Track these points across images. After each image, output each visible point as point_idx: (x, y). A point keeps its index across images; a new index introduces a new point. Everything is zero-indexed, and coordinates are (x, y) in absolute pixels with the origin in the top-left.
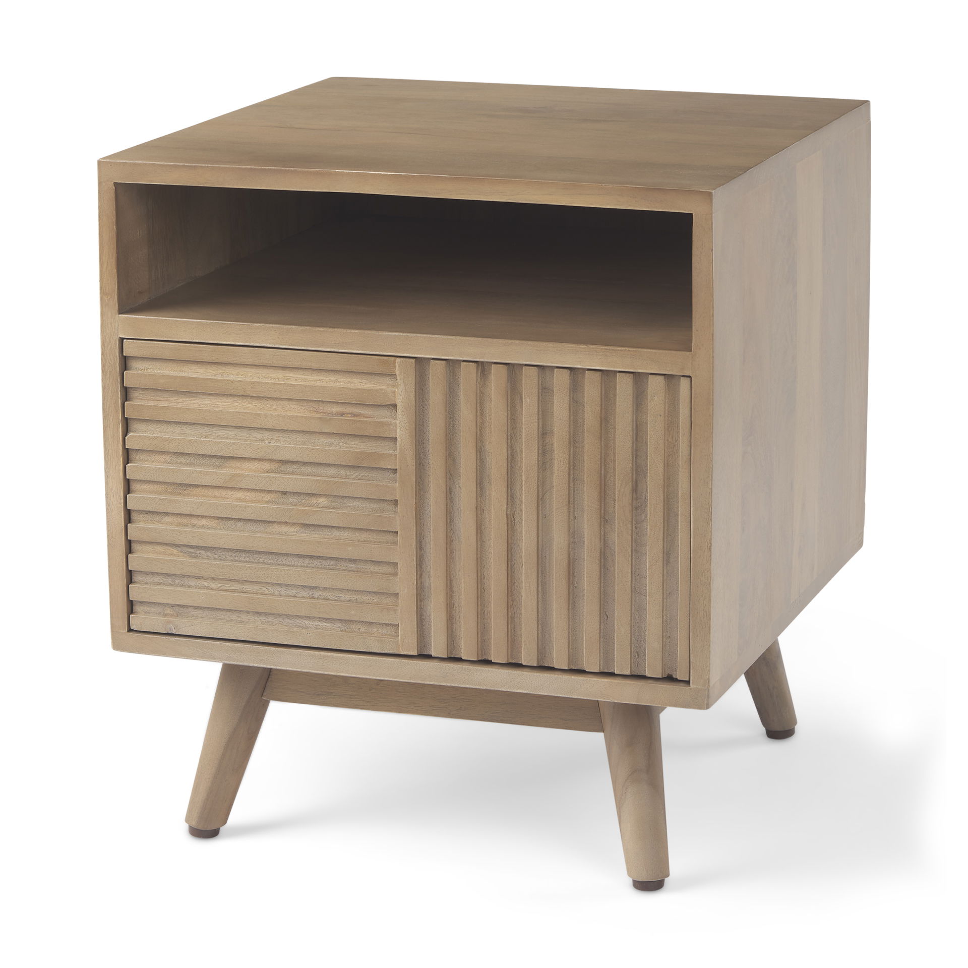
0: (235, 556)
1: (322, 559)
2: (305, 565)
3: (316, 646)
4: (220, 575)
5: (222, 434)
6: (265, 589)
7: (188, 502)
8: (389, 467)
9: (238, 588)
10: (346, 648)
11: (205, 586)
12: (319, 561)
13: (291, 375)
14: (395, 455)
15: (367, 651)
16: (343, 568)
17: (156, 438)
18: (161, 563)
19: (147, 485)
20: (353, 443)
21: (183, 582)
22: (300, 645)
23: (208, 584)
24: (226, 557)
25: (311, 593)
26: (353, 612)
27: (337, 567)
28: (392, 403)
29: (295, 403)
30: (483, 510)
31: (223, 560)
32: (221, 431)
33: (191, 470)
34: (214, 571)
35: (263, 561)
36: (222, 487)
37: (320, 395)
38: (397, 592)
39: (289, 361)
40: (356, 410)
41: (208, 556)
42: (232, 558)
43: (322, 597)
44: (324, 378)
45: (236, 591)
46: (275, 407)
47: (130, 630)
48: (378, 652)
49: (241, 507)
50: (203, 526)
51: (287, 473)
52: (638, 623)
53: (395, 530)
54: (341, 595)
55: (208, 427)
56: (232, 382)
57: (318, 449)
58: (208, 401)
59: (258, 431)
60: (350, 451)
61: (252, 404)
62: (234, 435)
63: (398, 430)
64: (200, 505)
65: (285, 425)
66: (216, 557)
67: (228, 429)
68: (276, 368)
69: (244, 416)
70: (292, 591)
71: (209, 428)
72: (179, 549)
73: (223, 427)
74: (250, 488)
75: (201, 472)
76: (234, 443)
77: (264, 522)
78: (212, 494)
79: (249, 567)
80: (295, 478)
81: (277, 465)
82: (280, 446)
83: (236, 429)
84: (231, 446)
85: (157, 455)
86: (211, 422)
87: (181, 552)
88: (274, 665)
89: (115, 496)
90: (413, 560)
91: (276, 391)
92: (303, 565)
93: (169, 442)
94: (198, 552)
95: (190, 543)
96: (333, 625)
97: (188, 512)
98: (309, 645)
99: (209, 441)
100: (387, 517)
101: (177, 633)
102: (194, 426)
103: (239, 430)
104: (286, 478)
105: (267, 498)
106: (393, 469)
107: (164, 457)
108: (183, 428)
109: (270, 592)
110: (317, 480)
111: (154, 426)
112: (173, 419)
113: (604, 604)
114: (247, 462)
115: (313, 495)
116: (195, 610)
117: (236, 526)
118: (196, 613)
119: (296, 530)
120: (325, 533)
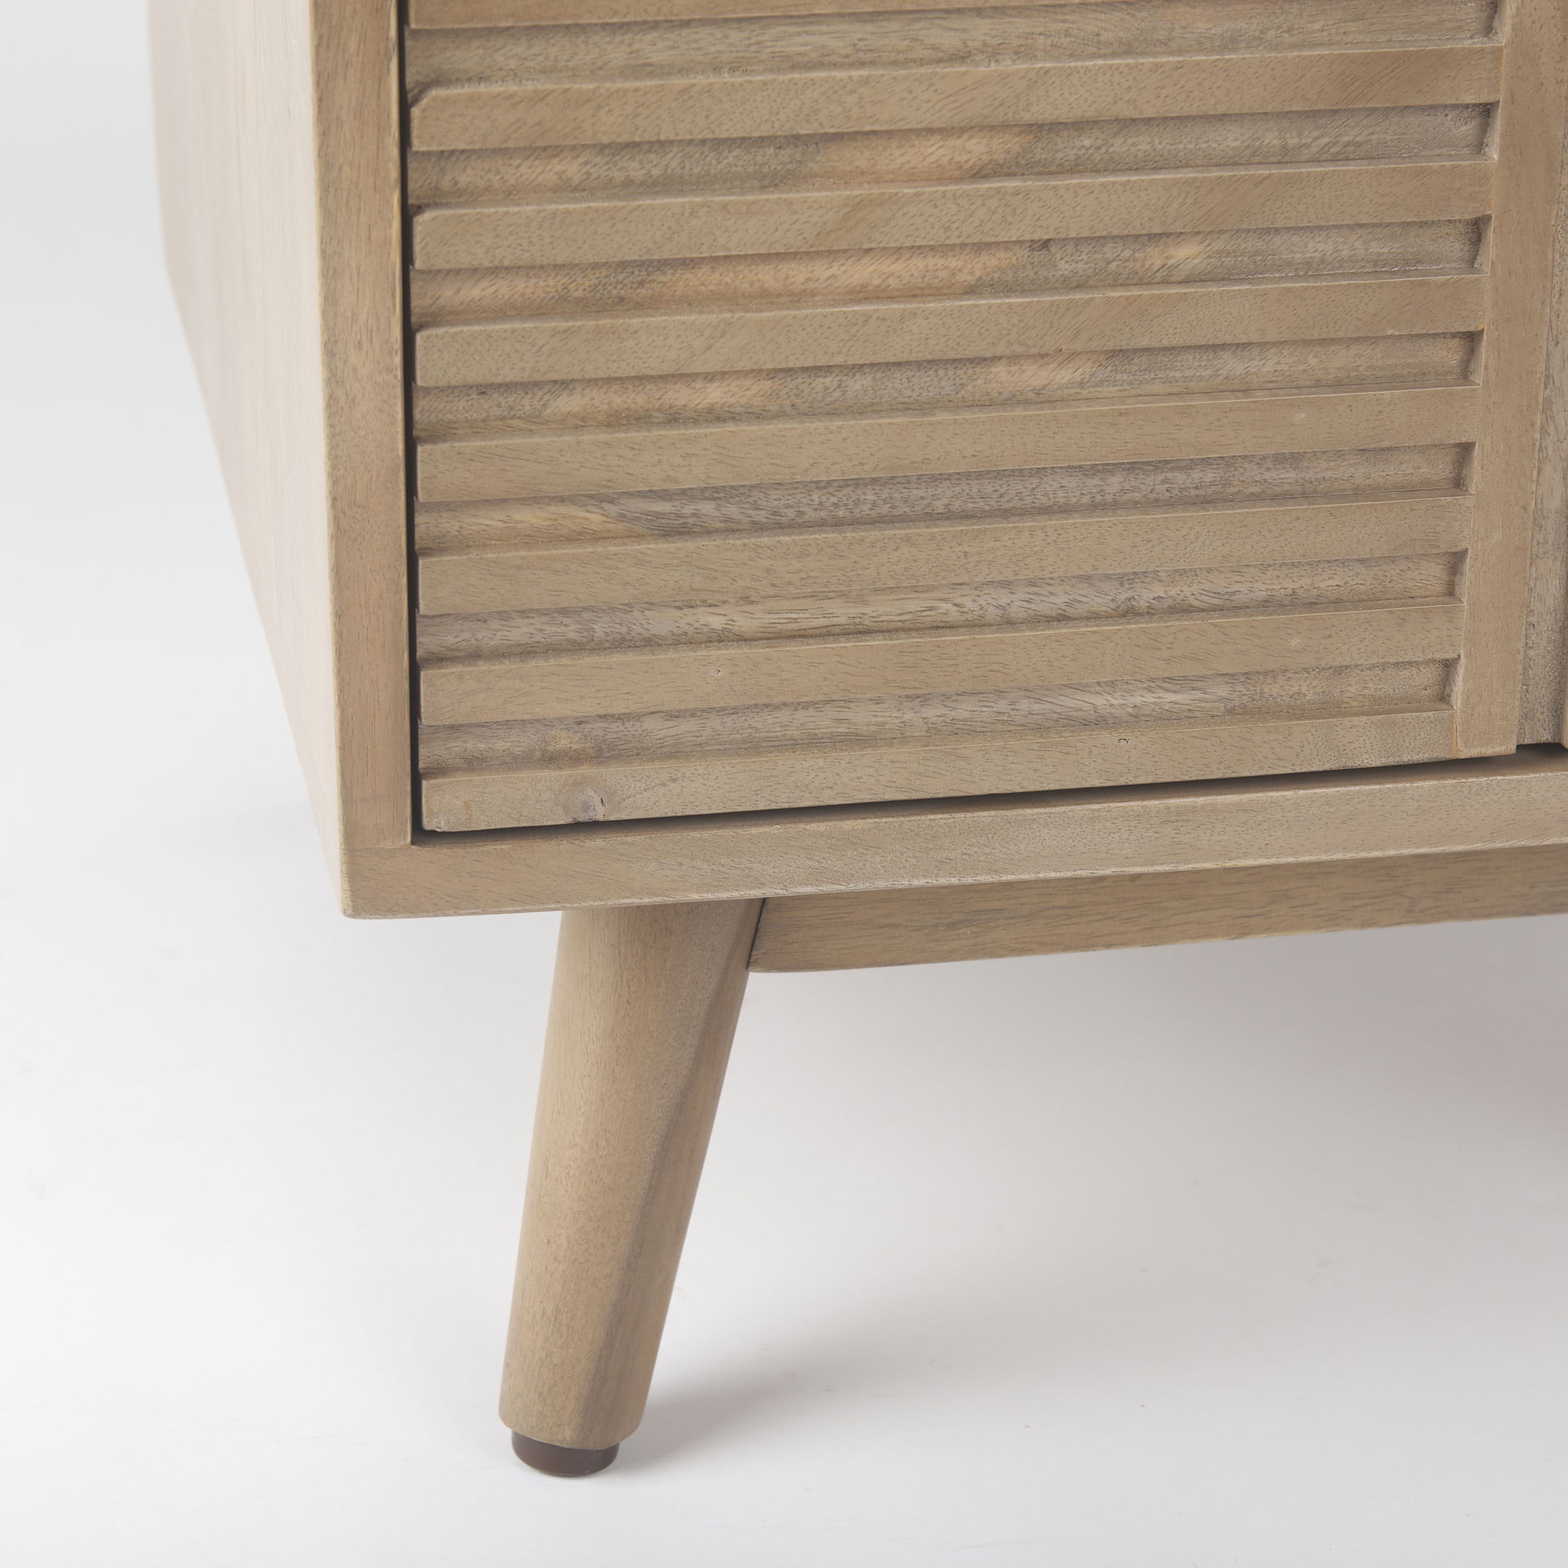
0: (836, 505)
1: (1173, 469)
2: (1109, 498)
3: (1150, 780)
4: (790, 583)
5: (803, 49)
6: (949, 606)
8: (1462, 100)
9: (842, 620)
10: (1261, 768)
12: (1161, 477)
14: (1497, 52)
15: (1334, 768)
16: (1253, 490)
17: (541, 97)
18: (556, 571)
19: (485, 283)
20: (1317, 26)
22: (1088, 785)
23: (722, 620)
24: (801, 514)
25: (1123, 597)
26: (1295, 642)
27: (1232, 490)
31: (791, 526)
32: (799, 40)
33: (683, 205)
34: (768, 570)
35: (946, 506)
38: (1461, 546)
41: (727, 519)
42: (823, 514)
43: (1166, 604)
45: (837, 630)
47: (421, 834)
48: (1378, 763)
50: (710, 410)
51: (1053, 168)
53: (1470, 328)
54: (1235, 587)
55: (741, 30)
57: (1198, 63)
59: (945, 23)
60: (1322, 57)
62: (849, 50)
66: (761, 516)
67: (824, 28)
70: (1053, 599)
71: (745, 34)
72: (613, 509)
73: (804, 24)
74: (924, 243)
75: (725, 207)
76: (864, 81)
77: (957, 362)
78: (752, 284)
79: (907, 539)
80: (1104, 185)
81: (1014, 143)
82: (1047, 71)
84: (852, 92)
85: (529, 162)
87: (622, 517)
88: (990, 871)
89: (365, 345)
92: (1098, 498)
93: (599, 108)
96: (1198, 695)
97: (667, 368)
98: (1122, 782)
101: (612, 818)
102: (684, 32)
103: (869, 27)
104: (1067, 188)
105: (972, 273)
106: (1481, 106)
107: (559, 168)
108: (636, 46)
109: (969, 617)
110: (1187, 182)
112: (616, 13)
114: (899, 147)
115: (1153, 238)
116: (671, 724)
117: (844, 392)
118: (673, 731)
119: (1078, 378)
120: (1189, 373)
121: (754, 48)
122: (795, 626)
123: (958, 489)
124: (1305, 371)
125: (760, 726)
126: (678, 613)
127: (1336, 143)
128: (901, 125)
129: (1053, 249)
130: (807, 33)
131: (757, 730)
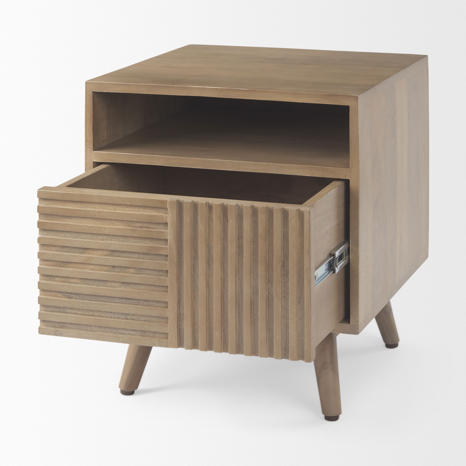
0: (89, 298)
1: (131, 300)
2: (123, 302)
4: (82, 307)
5: (84, 237)
6: (104, 314)
7: (67, 271)
8: (164, 254)
9: (91, 314)
11: (75, 313)
12: (130, 301)
13: (117, 208)
14: (167, 248)
16: (142, 304)
17: (52, 239)
18: (54, 301)
19: (47, 262)
20: (147, 242)
21: (64, 311)
23: (76, 311)
24: (85, 298)
25: (126, 317)
26: (146, 327)
27: (139, 304)
28: (166, 222)
29: (119, 222)
30: (210, 276)
31: (84, 300)
32: (83, 235)
33: (68, 255)
34: (79, 305)
35: (103, 300)
36: (84, 263)
37: (131, 218)
38: (168, 316)
39: (116, 201)
40: (148, 226)
41: (76, 298)
42: (88, 299)
43: (132, 319)
44: (133, 210)
45: (90, 315)
46: (109, 224)
49: (92, 273)
50: (74, 282)
51: (115, 256)
52: (285, 333)
53: (166, 286)
54: (140, 318)
55: (77, 233)
56: (89, 211)
57: (130, 245)
58: (77, 220)
59: (101, 236)
60: (145, 246)
61: (98, 222)
62: (89, 238)
63: (168, 236)
64: (72, 272)
65: (114, 233)
66: (80, 298)
67: (87, 234)
68: (110, 204)
69: (94, 228)
70: (117, 316)
71: (77, 234)
72: (63, 294)
73: (84, 233)
74: (97, 264)
75: (73, 256)
76: (89, 242)
77: (104, 281)
78: (79, 266)
79: (96, 303)
80: (119, 259)
81: (110, 252)
82: (111, 243)
83: (91, 235)
84: (88, 243)
85: (52, 247)
86: (78, 231)
87: (64, 295)
90: (176, 300)
91: (109, 216)
92: (122, 302)
93: (58, 241)
94: (72, 296)
95: (67, 291)
96: (137, 333)
97: (67, 276)
99: (77, 240)
100: (163, 279)
102: (70, 233)
103: (92, 235)
104: (114, 259)
105: (105, 269)
106: (166, 255)
107: (56, 248)
108: (65, 234)
109: (106, 316)
110: (129, 260)
111: (51, 232)
112: (60, 229)
113: (268, 324)
114: (96, 251)
115: (128, 268)
116: (70, 325)
117: (90, 283)
118: (70, 326)
119: (119, 285)
120: (133, 287)
121: (78, 236)
122: (85, 314)
123: (104, 298)
124: (148, 289)
125: (81, 327)
126: (71, 310)
127: (150, 258)
128: (94, 248)
129: (115, 267)
130: (85, 235)
131: (81, 328)
